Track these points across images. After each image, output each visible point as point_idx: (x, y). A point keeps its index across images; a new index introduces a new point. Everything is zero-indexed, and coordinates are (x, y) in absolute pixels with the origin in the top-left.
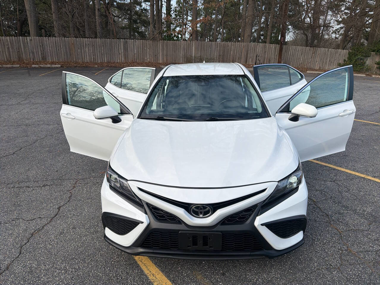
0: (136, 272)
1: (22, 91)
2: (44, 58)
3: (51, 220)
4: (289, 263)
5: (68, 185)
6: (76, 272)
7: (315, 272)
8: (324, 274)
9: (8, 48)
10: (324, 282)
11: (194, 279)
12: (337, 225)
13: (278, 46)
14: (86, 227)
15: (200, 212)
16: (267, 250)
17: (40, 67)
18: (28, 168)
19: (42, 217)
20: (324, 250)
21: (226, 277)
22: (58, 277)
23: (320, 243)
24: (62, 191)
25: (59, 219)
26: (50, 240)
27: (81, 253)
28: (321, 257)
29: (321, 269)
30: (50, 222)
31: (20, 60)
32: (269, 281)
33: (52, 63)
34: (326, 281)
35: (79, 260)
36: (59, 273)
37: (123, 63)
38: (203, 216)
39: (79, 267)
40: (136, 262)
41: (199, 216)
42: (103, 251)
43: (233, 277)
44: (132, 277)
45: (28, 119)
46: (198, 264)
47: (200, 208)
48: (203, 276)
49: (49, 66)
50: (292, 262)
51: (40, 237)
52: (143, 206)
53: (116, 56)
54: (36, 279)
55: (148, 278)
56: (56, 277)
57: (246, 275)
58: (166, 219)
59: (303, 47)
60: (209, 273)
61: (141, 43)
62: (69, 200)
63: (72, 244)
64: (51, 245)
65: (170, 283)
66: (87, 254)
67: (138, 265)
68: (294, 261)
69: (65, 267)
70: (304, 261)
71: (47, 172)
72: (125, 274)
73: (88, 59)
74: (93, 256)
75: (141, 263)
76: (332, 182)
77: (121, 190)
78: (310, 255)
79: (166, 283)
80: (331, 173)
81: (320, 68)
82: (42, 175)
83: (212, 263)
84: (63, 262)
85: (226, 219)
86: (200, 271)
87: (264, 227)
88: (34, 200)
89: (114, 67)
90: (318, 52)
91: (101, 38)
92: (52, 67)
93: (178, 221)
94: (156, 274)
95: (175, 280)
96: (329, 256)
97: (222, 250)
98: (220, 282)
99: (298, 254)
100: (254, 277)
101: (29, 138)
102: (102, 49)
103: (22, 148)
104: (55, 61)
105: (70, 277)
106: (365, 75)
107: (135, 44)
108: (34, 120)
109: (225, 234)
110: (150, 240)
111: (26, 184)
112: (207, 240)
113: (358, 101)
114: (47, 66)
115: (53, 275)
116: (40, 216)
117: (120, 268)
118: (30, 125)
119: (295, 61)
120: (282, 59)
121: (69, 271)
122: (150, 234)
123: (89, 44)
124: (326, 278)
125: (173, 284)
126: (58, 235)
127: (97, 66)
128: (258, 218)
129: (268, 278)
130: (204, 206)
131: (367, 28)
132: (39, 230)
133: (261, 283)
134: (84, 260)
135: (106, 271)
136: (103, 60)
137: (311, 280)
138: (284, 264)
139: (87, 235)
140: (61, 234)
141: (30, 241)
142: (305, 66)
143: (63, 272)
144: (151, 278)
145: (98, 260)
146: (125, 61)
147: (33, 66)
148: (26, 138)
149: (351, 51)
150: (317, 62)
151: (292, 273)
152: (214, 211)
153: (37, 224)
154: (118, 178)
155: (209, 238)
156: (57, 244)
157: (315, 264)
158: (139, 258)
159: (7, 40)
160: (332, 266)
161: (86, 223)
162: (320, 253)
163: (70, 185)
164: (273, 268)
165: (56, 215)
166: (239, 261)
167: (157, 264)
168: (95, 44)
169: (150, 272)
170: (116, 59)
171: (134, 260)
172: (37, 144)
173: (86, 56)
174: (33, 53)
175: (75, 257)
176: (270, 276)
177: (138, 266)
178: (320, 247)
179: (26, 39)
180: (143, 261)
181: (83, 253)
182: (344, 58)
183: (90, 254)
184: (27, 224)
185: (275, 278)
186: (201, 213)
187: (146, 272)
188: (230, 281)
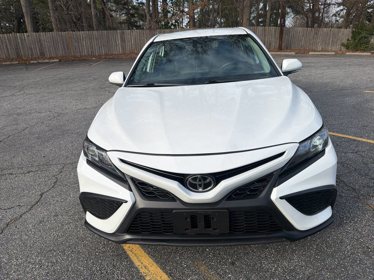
0: (124, 264)
1: (18, 83)
2: (42, 54)
3: (31, 208)
4: (315, 246)
5: (54, 170)
6: (52, 266)
7: (349, 256)
8: (361, 260)
9: (6, 45)
10: (362, 269)
11: (196, 270)
12: (368, 200)
13: (278, 29)
14: (70, 214)
15: (199, 184)
16: (288, 231)
17: (39, 62)
18: (13, 155)
19: (22, 205)
20: (357, 230)
21: (236, 267)
22: (31, 273)
23: (350, 221)
24: (47, 177)
25: (40, 206)
26: (27, 231)
27: (61, 243)
28: (354, 238)
29: (357, 253)
30: (30, 209)
31: (19, 57)
32: (291, 270)
33: (51, 58)
34: (365, 268)
35: (58, 252)
36: (32, 268)
37: (121, 54)
38: (203, 189)
39: (57, 260)
40: (125, 252)
41: (198, 189)
42: (86, 240)
43: (246, 267)
44: (119, 270)
45: (20, 108)
46: (201, 252)
47: (198, 180)
48: (207, 266)
49: (47, 61)
50: (317, 245)
51: (16, 227)
52: (127, 181)
53: (114, 48)
54: (4, 276)
55: (139, 271)
56: (28, 273)
57: (261, 263)
58: (155, 197)
59: (305, 28)
60: (214, 262)
61: (138, 33)
62: (54, 186)
63: (52, 233)
64: (27, 235)
65: (166, 276)
66: (68, 245)
67: (128, 255)
68: (320, 245)
69: (40, 261)
70: (333, 244)
71: (33, 158)
72: (111, 267)
73: (85, 53)
74: (74, 247)
75: (131, 253)
76: (353, 153)
77: (100, 164)
78: (340, 236)
79: (161, 277)
80: (351, 144)
81: (322, 48)
82: (28, 162)
83: (217, 250)
84: (38, 254)
85: (233, 193)
86: (203, 261)
87: (284, 201)
88: (15, 187)
89: (112, 59)
90: (320, 32)
91: (97, 30)
92: (51, 62)
93: (171, 197)
94: (149, 266)
95: (172, 273)
96: (364, 237)
97: (229, 233)
98: (229, 274)
99: (324, 236)
100: (271, 266)
101: (19, 126)
102: (100, 41)
103: (10, 136)
104: (53, 56)
105: (45, 273)
106: (370, 54)
107: (132, 34)
108: (25, 109)
109: (232, 213)
110: (137, 224)
111: (9, 172)
112: (210, 221)
113: (369, 74)
114: (46, 61)
115: (24, 271)
116: (19, 204)
117: (105, 260)
118: (21, 114)
119: (297, 43)
120: (283, 41)
121: (45, 265)
122: (137, 216)
123: (86, 37)
124: (365, 265)
125: (169, 278)
126: (36, 224)
127: (95, 59)
128: (275, 190)
129: (290, 267)
130: (204, 177)
131: (369, 9)
132: (16, 219)
133: (281, 273)
134: (63, 252)
135: (89, 264)
136: (101, 52)
137: (345, 267)
138: (309, 249)
139: (69, 223)
140: (40, 222)
141: (4, 232)
142: (307, 47)
143: (37, 266)
144: (142, 270)
145: (80, 251)
146: (123, 53)
147: (32, 62)
148: (15, 126)
149: (354, 30)
150: (319, 43)
151: (319, 259)
152: (217, 183)
153: (15, 213)
154: (96, 150)
155: (211, 218)
156: (35, 234)
157: (348, 247)
158: (129, 247)
159: (5, 37)
160: (369, 248)
161: (70, 210)
162: (352, 234)
163: (56, 170)
164: (295, 254)
165: (38, 202)
166: (251, 247)
167: (150, 254)
168: (92, 36)
169: (142, 263)
170: (114, 51)
171: (123, 249)
172: (26, 131)
173: (83, 50)
174: (31, 49)
175: (54, 248)
176: (292, 264)
177: (127, 257)
178: (351, 226)
179: (23, 35)
180: (134, 250)
181: (63, 244)
182: (347, 37)
183: (71, 244)
184: (4, 214)
185: (299, 266)
186: (200, 186)
187: (137, 263)
188: (241, 272)
